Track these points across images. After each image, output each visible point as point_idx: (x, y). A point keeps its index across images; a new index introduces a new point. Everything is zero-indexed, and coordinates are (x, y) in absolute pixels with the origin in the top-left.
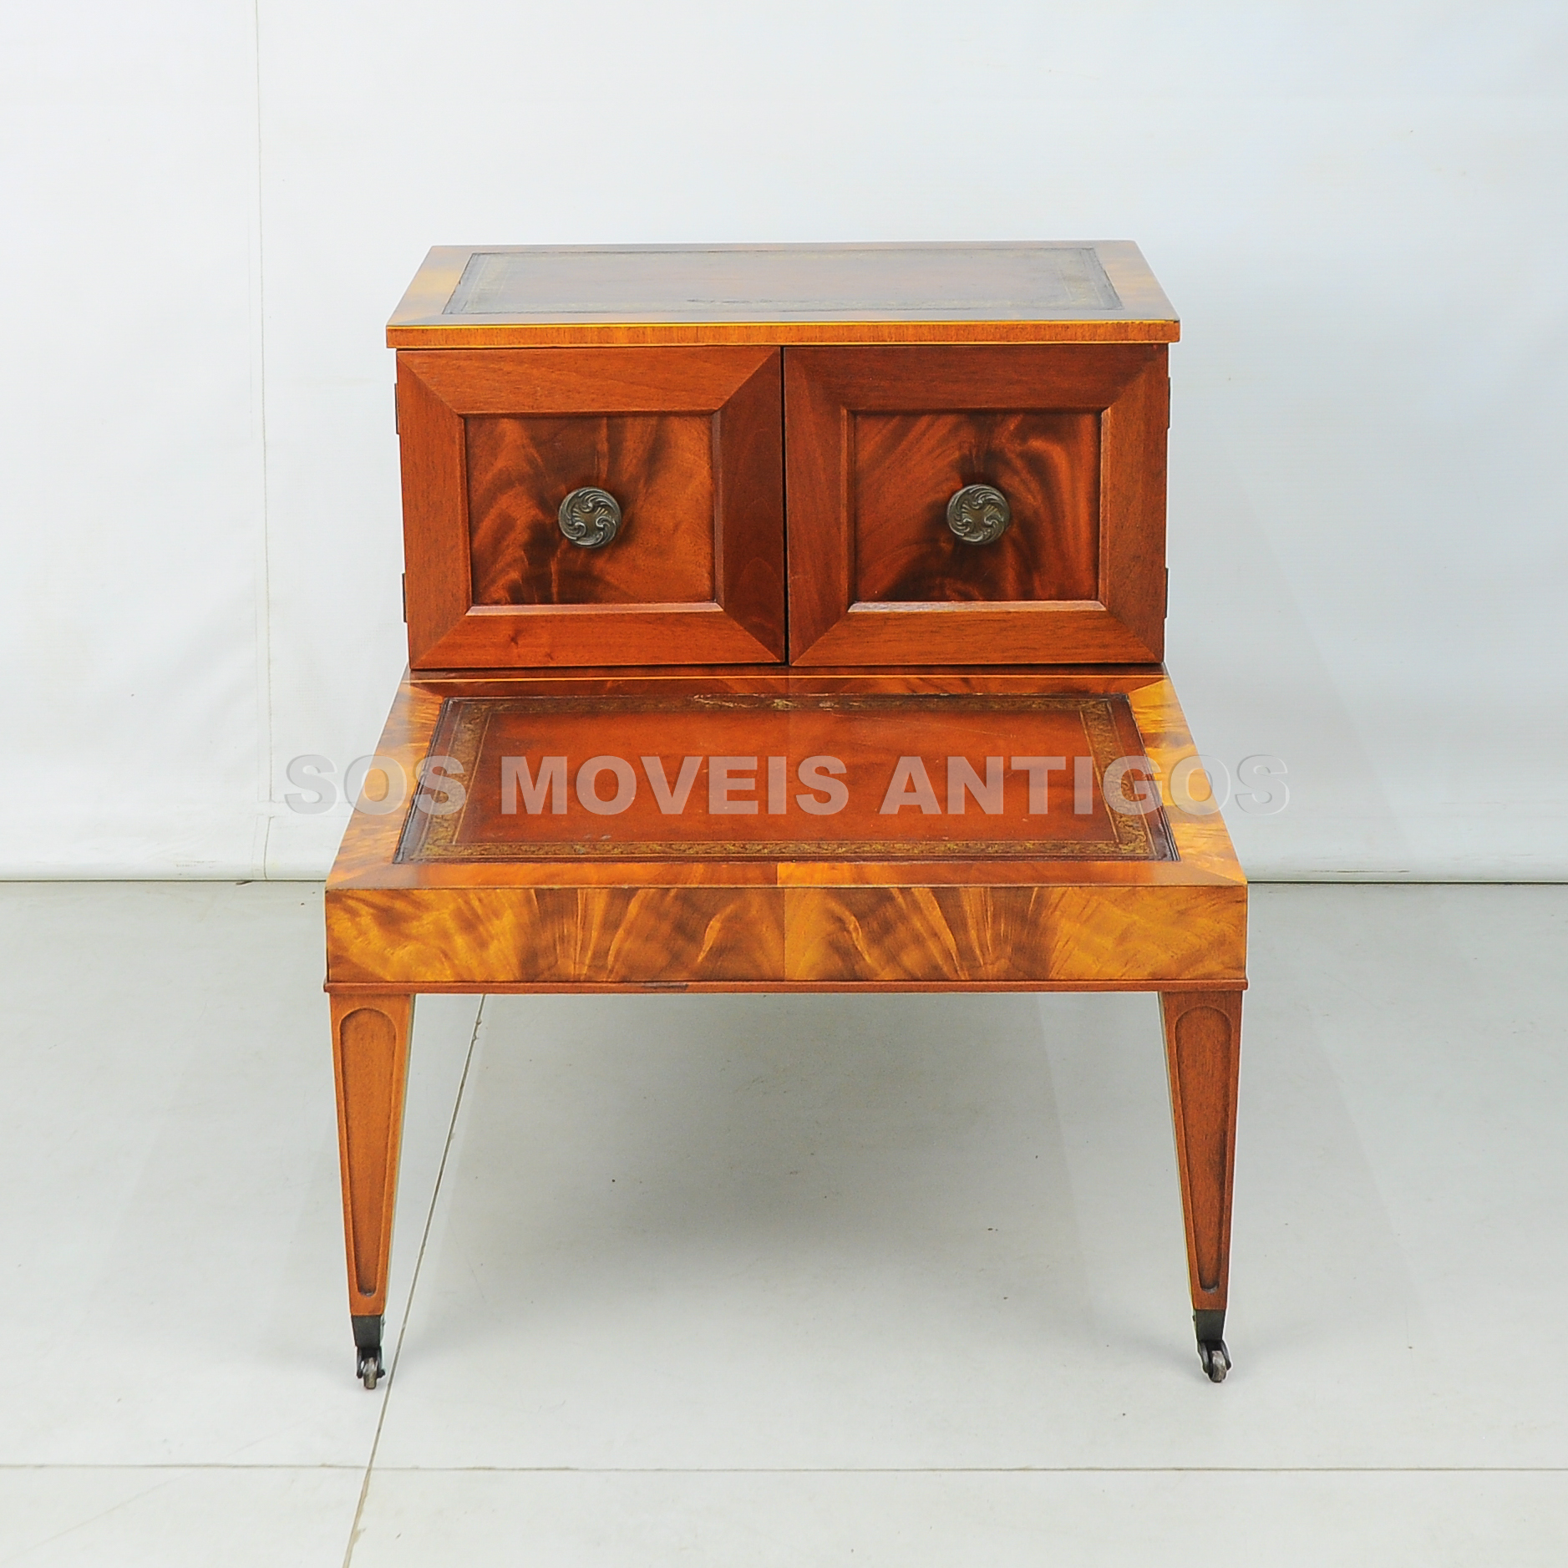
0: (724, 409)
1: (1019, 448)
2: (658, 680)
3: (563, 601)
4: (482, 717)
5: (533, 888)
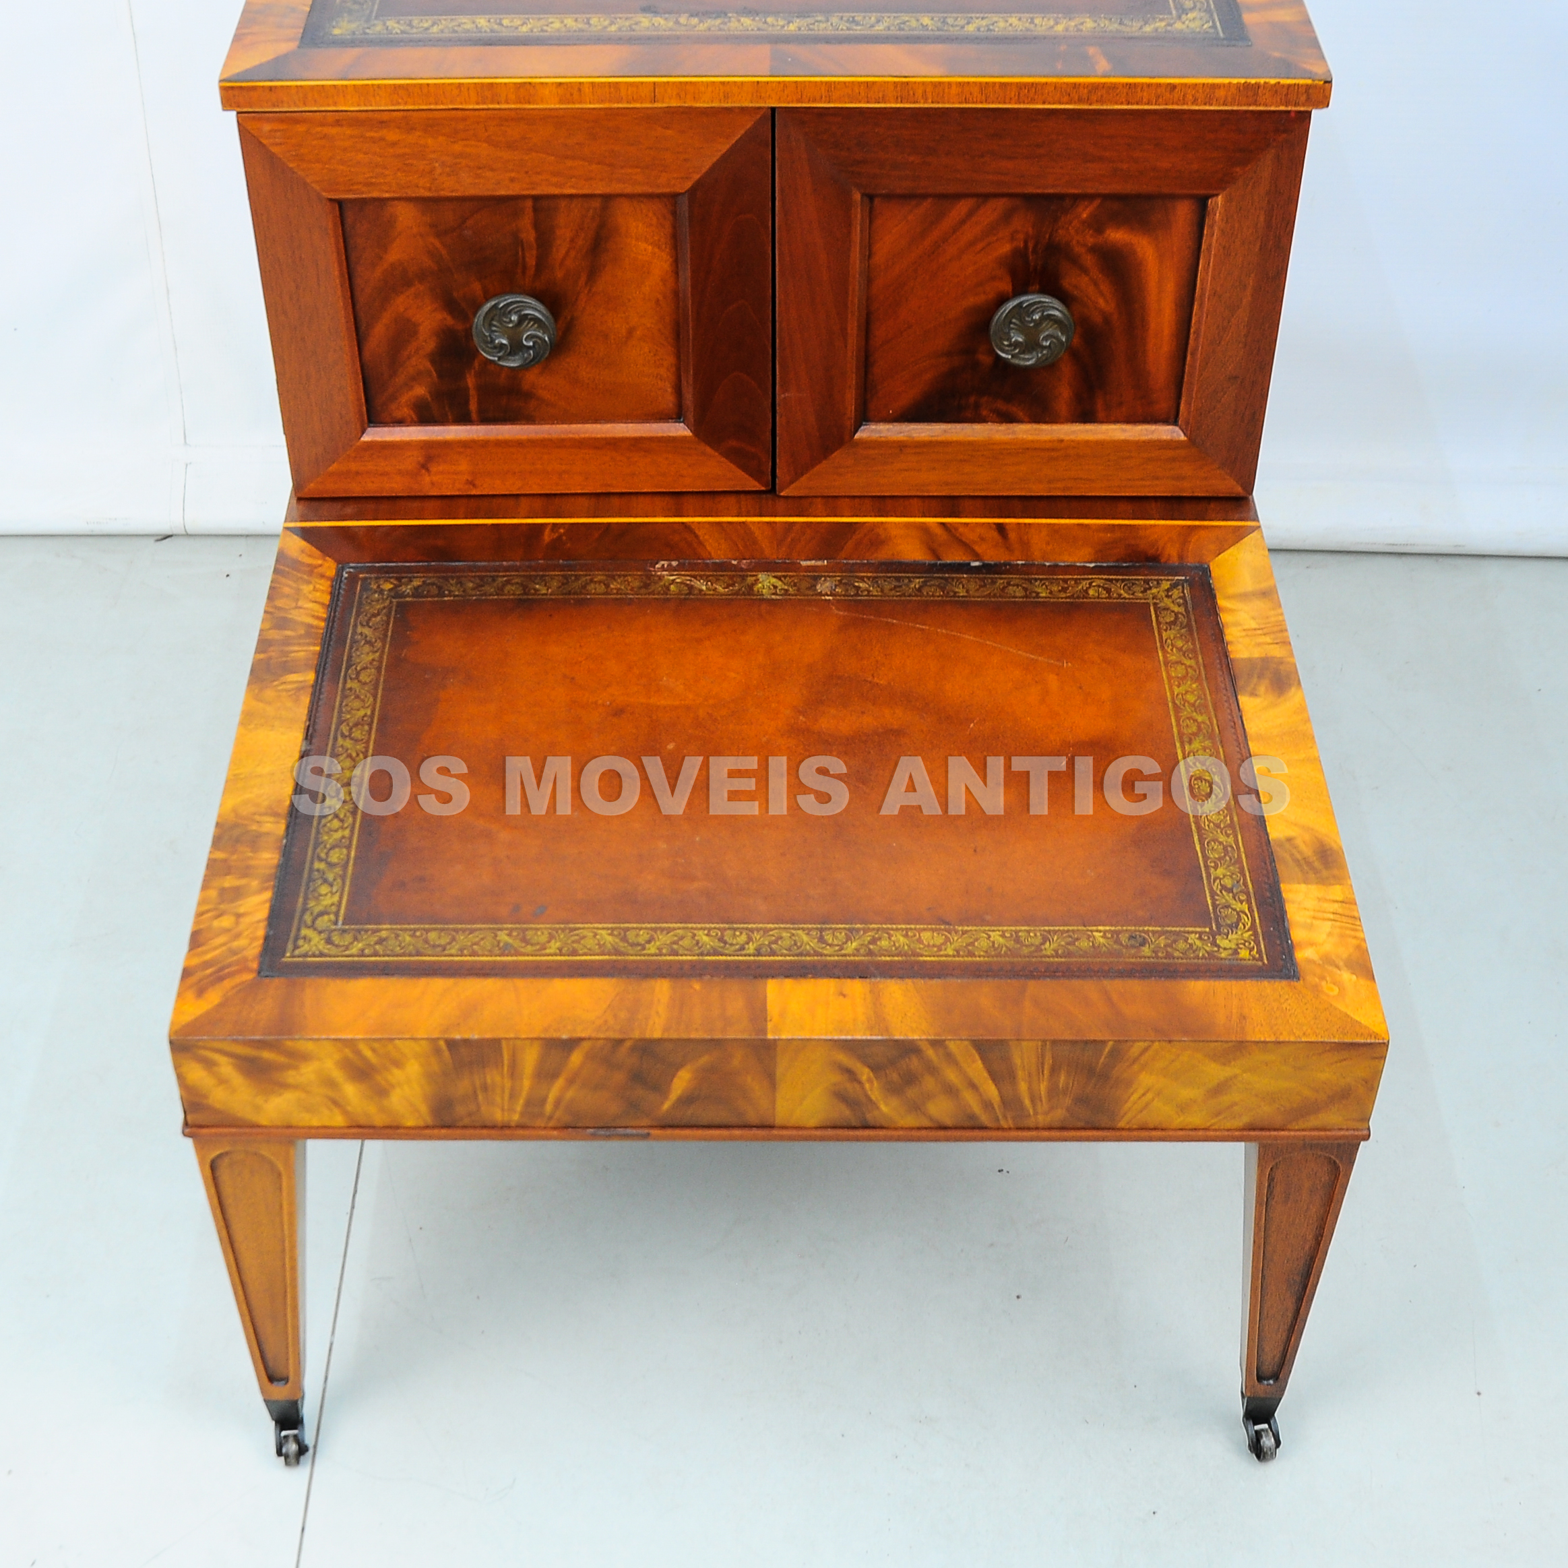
0: (692, 191)
1: (1090, 241)
2: (609, 524)
3: (485, 420)
4: (384, 611)
5: (442, 1038)
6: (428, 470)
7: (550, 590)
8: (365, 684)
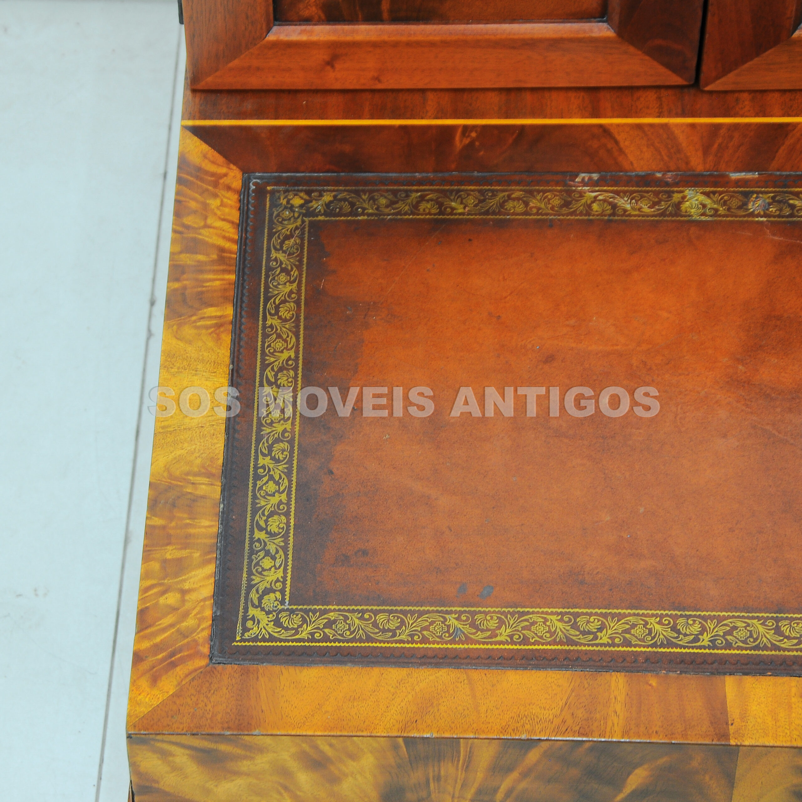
2: (523, 127)
3: (396, 19)
4: (297, 232)
5: (400, 737)
6: (333, 67)
7: (467, 209)
8: (285, 320)
